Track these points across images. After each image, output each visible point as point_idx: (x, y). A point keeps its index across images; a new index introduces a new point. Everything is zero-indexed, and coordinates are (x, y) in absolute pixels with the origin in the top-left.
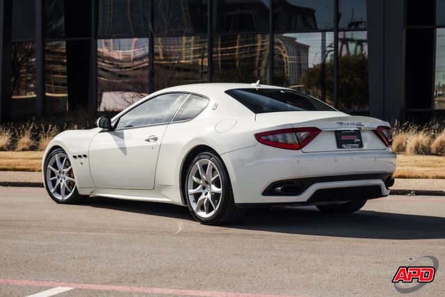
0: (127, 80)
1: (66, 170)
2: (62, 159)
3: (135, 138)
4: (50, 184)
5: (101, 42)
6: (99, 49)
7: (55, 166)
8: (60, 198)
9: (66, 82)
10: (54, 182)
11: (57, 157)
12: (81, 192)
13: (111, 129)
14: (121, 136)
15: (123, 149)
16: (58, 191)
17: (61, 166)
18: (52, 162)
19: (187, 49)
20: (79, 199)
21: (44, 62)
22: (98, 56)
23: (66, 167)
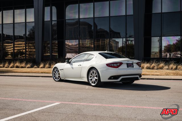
0: (73, 50)
1: (58, 73)
2: (57, 70)
3: (75, 65)
4: (54, 77)
5: (66, 41)
6: (66, 43)
7: (55, 72)
8: (56, 80)
9: (57, 51)
10: (55, 76)
11: (56, 70)
12: (62, 79)
13: (69, 63)
14: (72, 64)
15: (73, 68)
16: (56, 78)
17: (57, 72)
19: (87, 43)
20: (61, 80)
21: (52, 46)
22: (65, 44)
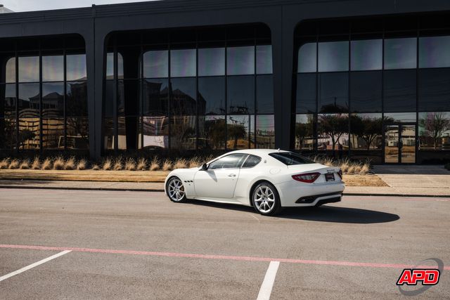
1: (179, 187)
2: (177, 182)
4: (170, 191)
7: (173, 185)
8: (176, 200)
10: (172, 193)
11: (174, 181)
12: (188, 198)
13: (205, 168)
14: (212, 173)
15: (216, 180)
16: (175, 196)
17: (176, 185)
18: (171, 183)
20: (186, 200)
23: (179, 185)
